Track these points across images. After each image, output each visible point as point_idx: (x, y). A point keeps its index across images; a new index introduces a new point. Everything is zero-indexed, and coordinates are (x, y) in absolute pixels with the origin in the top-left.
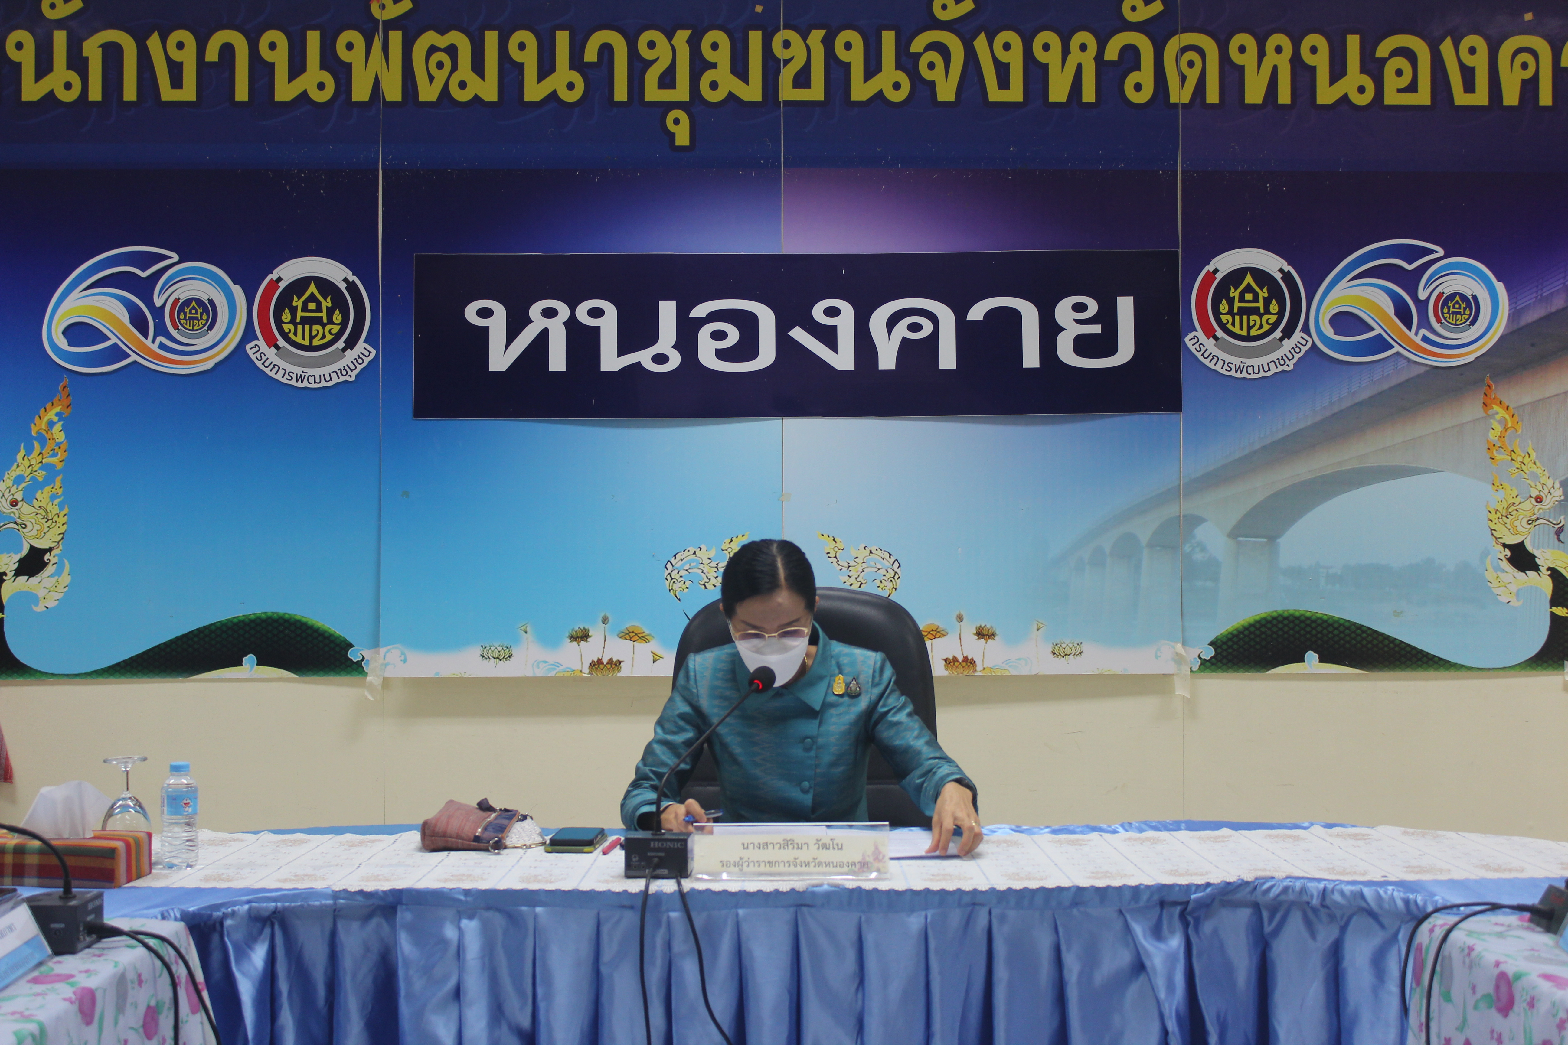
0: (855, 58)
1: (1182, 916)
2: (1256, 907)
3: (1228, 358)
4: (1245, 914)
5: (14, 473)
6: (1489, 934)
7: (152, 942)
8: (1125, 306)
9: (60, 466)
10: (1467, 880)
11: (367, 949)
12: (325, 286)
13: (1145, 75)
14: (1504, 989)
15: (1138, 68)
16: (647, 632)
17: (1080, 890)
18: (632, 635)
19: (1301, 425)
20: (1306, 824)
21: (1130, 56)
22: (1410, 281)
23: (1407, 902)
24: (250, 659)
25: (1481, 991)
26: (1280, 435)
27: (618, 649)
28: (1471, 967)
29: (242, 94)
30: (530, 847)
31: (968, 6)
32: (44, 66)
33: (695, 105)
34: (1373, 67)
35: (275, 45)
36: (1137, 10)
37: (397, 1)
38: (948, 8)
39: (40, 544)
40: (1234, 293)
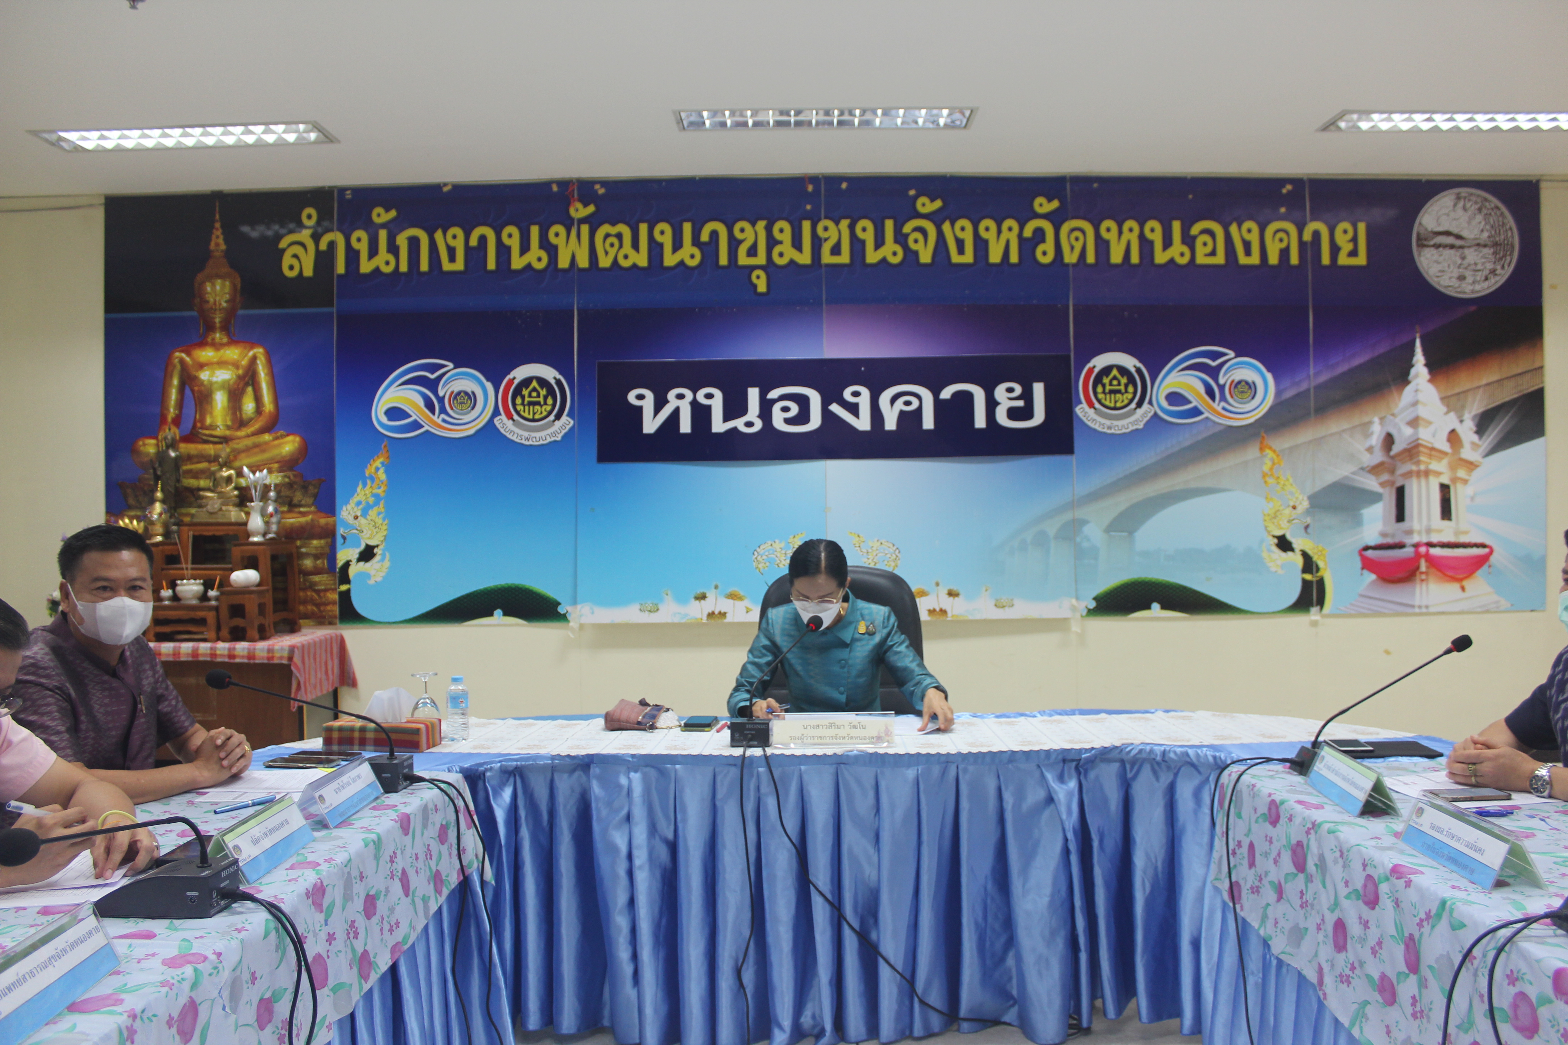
0: (869, 237)
1: (1077, 768)
2: (1122, 762)
3: (1103, 421)
4: (1116, 766)
5: (356, 499)
6: (1265, 777)
7: (443, 786)
8: (1039, 389)
9: (382, 495)
10: (1251, 744)
11: (573, 791)
12: (543, 382)
13: (1048, 246)
14: (1274, 810)
15: (1043, 240)
16: (742, 593)
17: (1013, 753)
18: (733, 596)
19: (1148, 462)
20: (1153, 711)
21: (1039, 235)
22: (1214, 372)
23: (1215, 757)
24: (498, 613)
25: (1260, 812)
26: (1136, 468)
27: (724, 605)
28: (1254, 797)
29: (491, 265)
30: (671, 728)
31: (938, 204)
32: (373, 252)
33: (769, 267)
34: (1189, 241)
35: (512, 236)
36: (1043, 205)
37: (586, 205)
38: (925, 205)
39: (372, 543)
40: (1106, 380)
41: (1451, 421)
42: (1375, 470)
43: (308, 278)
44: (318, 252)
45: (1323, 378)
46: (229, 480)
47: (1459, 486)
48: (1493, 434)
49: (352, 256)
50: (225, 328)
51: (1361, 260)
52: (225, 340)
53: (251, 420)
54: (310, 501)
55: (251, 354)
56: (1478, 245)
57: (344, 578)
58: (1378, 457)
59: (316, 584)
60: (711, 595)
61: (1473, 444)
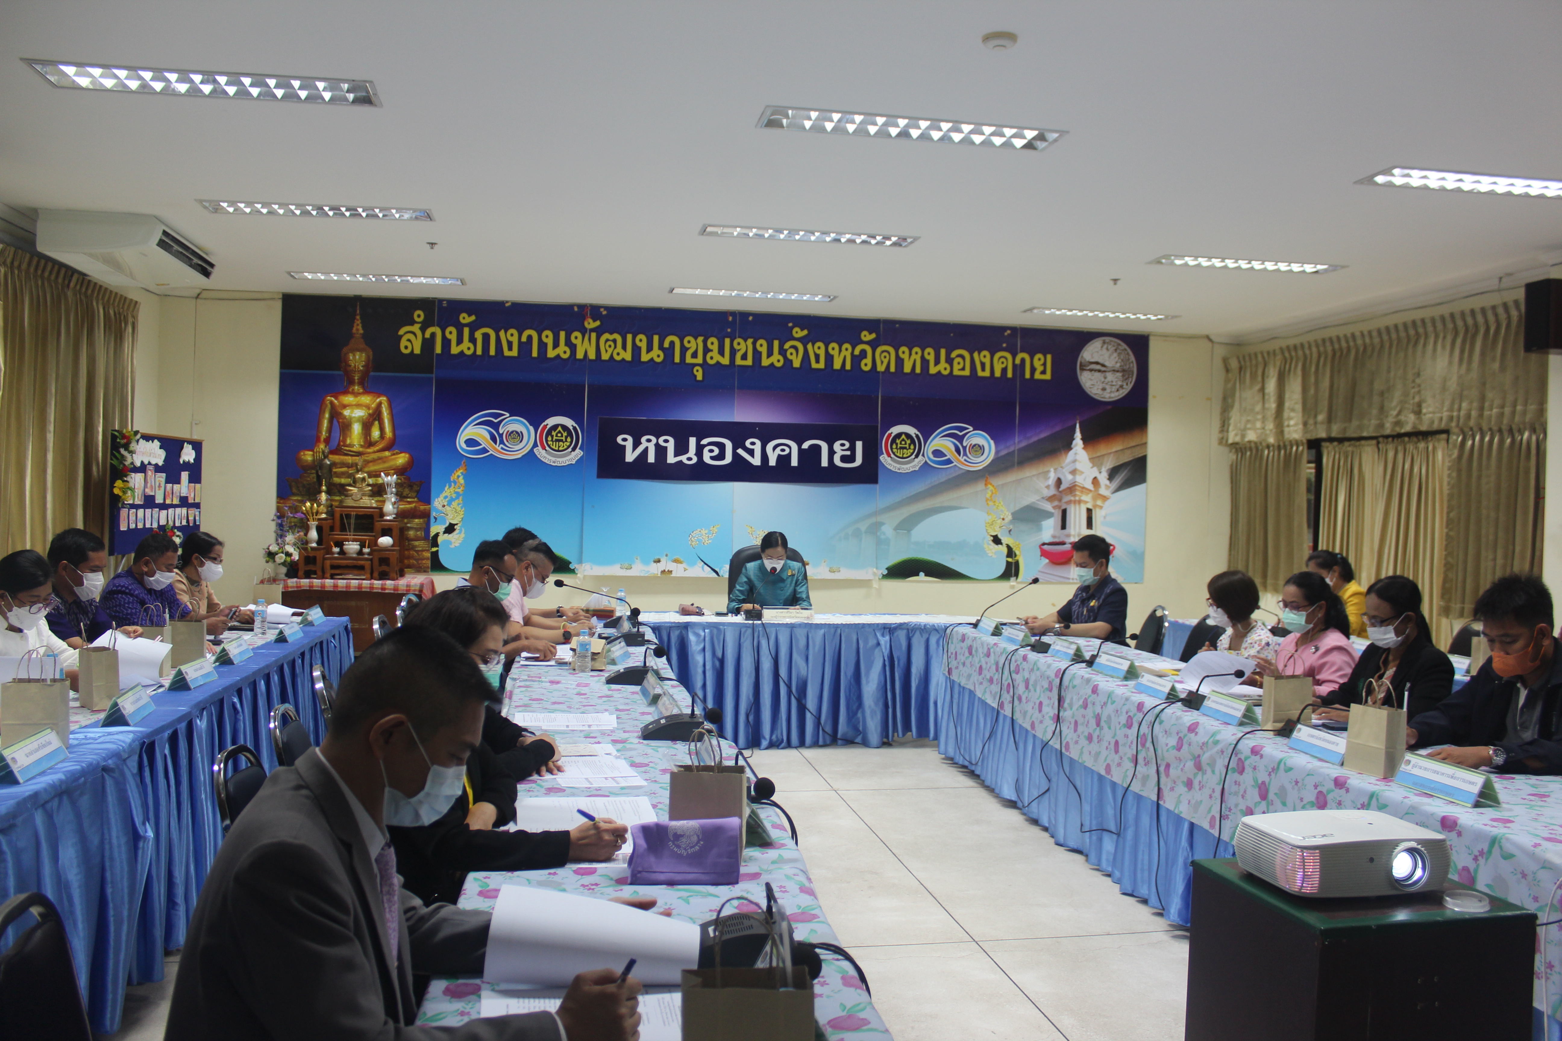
0: (764, 350)
1: (889, 632)
2: (908, 629)
3: (896, 465)
4: (905, 632)
5: (444, 494)
8: (859, 445)
9: (461, 492)
12: (565, 428)
13: (868, 361)
15: (866, 357)
16: (682, 560)
17: (864, 624)
18: (676, 561)
19: (921, 490)
21: (863, 354)
22: (960, 439)
26: (914, 493)
27: (671, 566)
28: (958, 636)
29: (535, 354)
30: (711, 615)
31: (805, 332)
32: (460, 341)
33: (704, 365)
34: (949, 361)
35: (548, 336)
36: (866, 336)
37: (594, 321)
38: (798, 333)
39: (453, 522)
40: (898, 441)
41: (1094, 472)
42: (1050, 499)
43: (417, 355)
44: (424, 339)
45: (1023, 444)
46: (364, 479)
47: (1098, 510)
48: (1118, 481)
49: (446, 343)
50: (361, 383)
51: (1048, 376)
52: (361, 391)
53: (377, 442)
54: (414, 494)
55: (378, 400)
56: (1114, 371)
57: (435, 543)
58: (1052, 491)
59: (416, 546)
60: (663, 560)
61: (1106, 485)
